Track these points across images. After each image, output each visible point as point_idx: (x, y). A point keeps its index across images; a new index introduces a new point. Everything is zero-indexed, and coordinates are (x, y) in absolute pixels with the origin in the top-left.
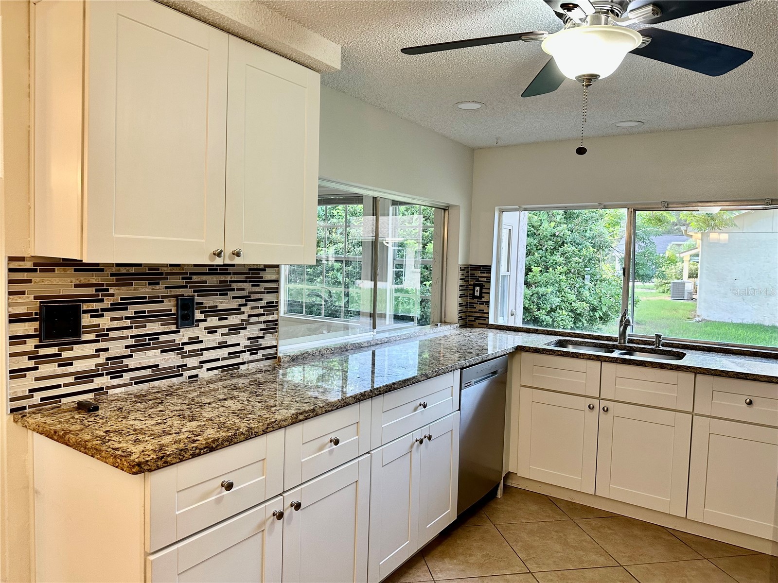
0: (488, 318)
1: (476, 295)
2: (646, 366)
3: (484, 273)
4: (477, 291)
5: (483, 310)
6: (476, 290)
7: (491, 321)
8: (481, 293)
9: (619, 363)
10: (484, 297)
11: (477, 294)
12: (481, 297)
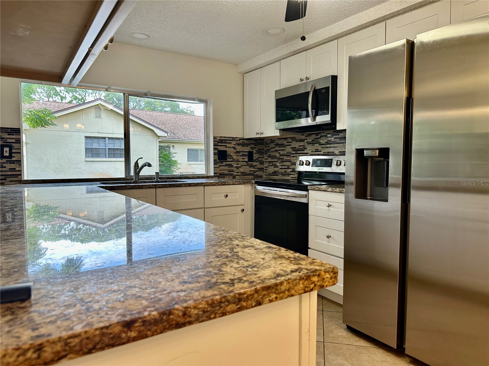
0: (21, 175)
1: (5, 155)
2: (182, 186)
3: (13, 135)
4: (6, 152)
5: (15, 169)
6: (5, 150)
7: (26, 177)
8: (11, 153)
9: (168, 187)
10: (14, 157)
11: (7, 154)
12: (10, 156)
